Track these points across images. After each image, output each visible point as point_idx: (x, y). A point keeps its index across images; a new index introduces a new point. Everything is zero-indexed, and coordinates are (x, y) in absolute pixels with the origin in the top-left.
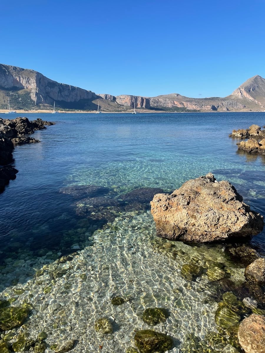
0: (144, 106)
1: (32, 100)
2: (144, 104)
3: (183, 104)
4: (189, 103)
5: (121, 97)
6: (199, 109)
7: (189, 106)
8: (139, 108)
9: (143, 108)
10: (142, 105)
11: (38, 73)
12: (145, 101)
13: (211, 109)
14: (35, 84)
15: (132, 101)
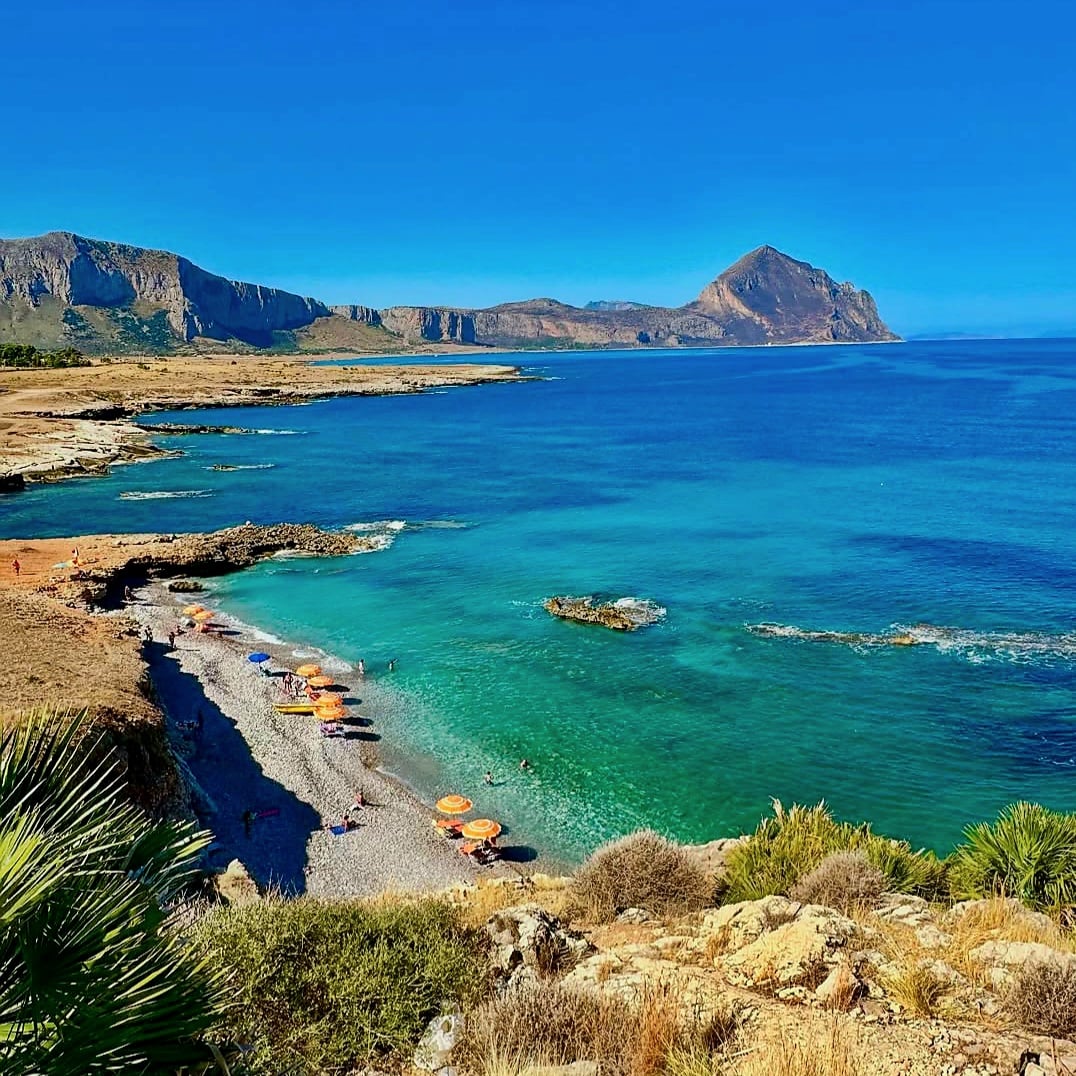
0: (458, 337)
1: (174, 331)
2: (459, 330)
3: (564, 328)
4: (580, 325)
5: (396, 313)
6: (605, 342)
7: (581, 332)
8: (445, 342)
9: (457, 342)
10: (453, 334)
11: (180, 260)
12: (460, 321)
13: (638, 342)
14: (179, 288)
15: (424, 322)
